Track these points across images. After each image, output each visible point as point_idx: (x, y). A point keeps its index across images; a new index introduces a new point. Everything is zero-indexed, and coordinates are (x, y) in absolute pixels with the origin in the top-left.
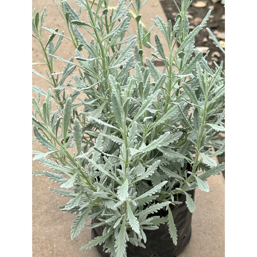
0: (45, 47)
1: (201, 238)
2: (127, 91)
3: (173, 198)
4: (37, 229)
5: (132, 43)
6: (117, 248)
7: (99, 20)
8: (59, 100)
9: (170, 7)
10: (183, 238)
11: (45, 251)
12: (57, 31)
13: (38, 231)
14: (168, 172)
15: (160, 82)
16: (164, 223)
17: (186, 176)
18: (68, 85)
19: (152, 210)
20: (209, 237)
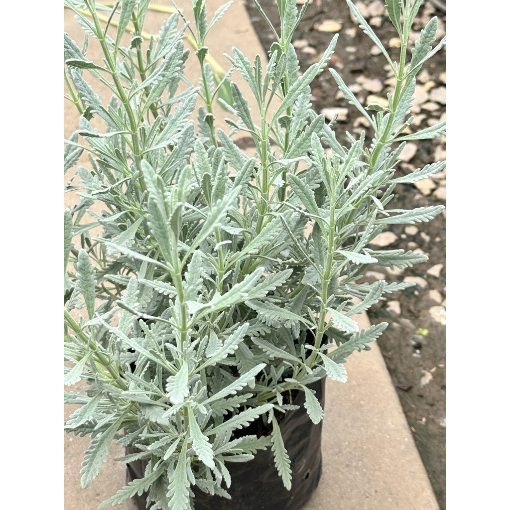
1: (341, 476)
3: (280, 399)
5: (189, 101)
6: (172, 499)
10: (304, 477)
14: (268, 349)
15: (243, 173)
16: (266, 449)
17: (303, 354)
18: (69, 188)
19: (238, 421)
20: (357, 473)
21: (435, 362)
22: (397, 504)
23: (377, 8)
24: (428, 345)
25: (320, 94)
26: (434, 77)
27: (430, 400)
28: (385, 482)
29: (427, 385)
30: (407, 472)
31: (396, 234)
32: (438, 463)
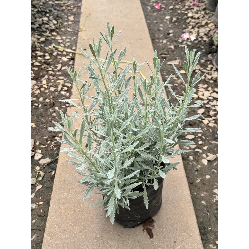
0: (80, 91)
1: (167, 207)
2: (113, 116)
3: (147, 181)
4: (72, 196)
5: (127, 91)
7: (112, 77)
8: (88, 121)
9: (165, 72)
10: (155, 206)
11: (75, 209)
12: (86, 82)
13: (73, 197)
14: (144, 166)
15: (138, 113)
16: (141, 196)
17: (155, 169)
18: (92, 113)
19: (131, 186)
20: (173, 207)
21: (201, 176)
22: (184, 218)
23: (198, 67)
24: (200, 171)
25: (177, 92)
26: (213, 89)
27: (198, 187)
28: (181, 211)
29: (198, 182)
30: (188, 209)
31: (194, 136)
32: (198, 207)
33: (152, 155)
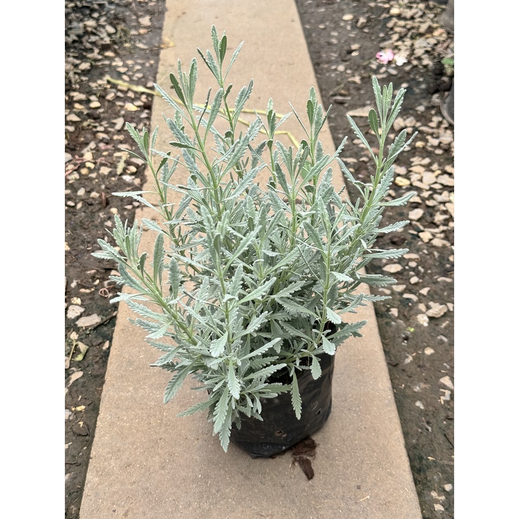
0: (156, 173)
1: (344, 415)
3: (298, 362)
4: (146, 393)
5: (253, 172)
7: (225, 143)
8: (174, 236)
10: (317, 413)
11: (152, 420)
12: (169, 154)
13: (147, 395)
14: (290, 329)
16: (287, 392)
17: (314, 335)
18: (183, 220)
20: (355, 415)
21: (416, 350)
22: (378, 437)
23: (411, 122)
24: (413, 338)
25: (367, 174)
26: (441, 168)
27: (409, 373)
28: (371, 423)
29: (408, 363)
30: (387, 418)
31: (402, 266)
32: (408, 415)
33: (308, 308)
